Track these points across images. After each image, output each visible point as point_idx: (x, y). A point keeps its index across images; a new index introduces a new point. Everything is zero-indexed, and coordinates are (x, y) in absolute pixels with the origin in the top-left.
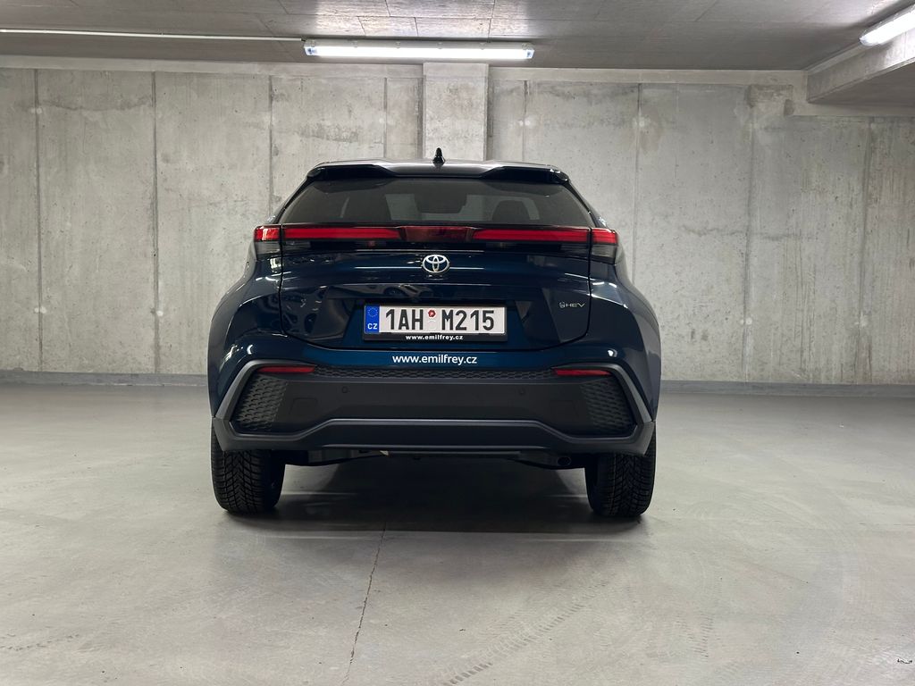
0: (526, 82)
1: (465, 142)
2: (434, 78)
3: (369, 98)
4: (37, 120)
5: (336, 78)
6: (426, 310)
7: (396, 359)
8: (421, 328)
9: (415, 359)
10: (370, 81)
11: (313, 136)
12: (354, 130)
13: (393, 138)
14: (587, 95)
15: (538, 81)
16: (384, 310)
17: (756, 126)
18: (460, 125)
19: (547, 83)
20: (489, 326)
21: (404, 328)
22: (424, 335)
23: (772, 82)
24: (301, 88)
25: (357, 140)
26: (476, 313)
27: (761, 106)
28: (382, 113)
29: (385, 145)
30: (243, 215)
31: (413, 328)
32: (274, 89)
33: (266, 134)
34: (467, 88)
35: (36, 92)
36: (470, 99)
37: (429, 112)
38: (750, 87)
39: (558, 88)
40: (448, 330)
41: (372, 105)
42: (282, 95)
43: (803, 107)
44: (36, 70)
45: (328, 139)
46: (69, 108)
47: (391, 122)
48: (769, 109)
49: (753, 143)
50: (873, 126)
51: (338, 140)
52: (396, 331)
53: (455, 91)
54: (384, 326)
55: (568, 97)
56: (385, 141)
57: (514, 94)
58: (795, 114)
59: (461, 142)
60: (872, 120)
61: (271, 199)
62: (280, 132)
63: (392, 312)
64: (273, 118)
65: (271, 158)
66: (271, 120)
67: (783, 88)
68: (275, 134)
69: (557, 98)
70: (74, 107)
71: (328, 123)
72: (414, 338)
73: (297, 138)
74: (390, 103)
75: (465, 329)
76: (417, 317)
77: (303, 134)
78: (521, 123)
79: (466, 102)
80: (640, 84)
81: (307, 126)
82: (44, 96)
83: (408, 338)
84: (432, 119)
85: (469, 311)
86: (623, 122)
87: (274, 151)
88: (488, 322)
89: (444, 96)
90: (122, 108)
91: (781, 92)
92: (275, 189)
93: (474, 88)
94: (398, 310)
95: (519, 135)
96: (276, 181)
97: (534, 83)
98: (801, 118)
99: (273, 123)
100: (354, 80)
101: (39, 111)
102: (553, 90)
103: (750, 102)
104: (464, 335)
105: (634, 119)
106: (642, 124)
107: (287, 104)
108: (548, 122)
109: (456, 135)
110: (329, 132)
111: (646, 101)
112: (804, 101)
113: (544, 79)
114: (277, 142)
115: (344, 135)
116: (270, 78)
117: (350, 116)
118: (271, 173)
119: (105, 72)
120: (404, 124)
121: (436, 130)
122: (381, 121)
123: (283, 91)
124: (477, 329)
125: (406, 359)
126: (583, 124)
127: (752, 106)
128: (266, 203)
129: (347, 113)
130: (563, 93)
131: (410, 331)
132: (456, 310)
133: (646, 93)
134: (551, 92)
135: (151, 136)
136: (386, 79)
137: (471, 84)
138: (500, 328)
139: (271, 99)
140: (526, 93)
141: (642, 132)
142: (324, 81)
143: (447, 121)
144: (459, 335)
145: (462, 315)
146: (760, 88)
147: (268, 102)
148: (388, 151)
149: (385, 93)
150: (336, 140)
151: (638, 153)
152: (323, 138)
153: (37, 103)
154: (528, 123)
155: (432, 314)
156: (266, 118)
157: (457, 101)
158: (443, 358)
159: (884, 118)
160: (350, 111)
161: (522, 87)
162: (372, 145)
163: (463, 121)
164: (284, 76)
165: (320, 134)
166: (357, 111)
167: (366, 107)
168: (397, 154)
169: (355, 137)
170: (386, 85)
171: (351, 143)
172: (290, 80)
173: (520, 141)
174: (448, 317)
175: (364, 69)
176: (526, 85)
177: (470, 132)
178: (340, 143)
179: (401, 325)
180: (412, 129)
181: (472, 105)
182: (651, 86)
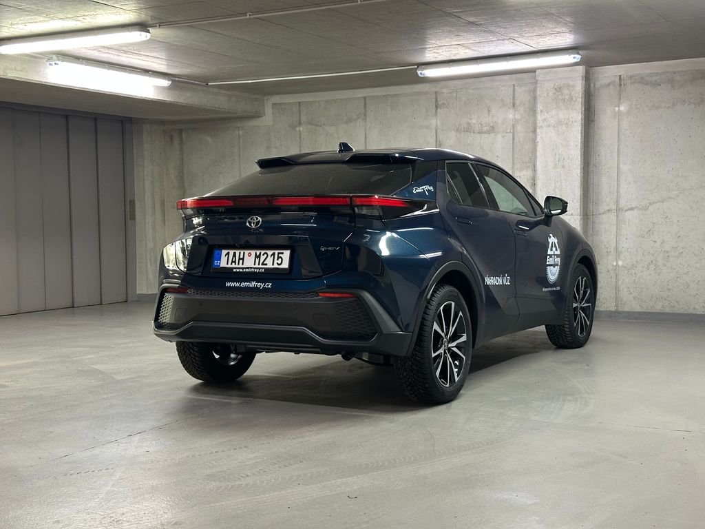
0: (620, 76)
1: (567, 127)
2: (543, 81)
3: (502, 100)
4: (300, 134)
5: (480, 89)
6: (247, 252)
7: (228, 284)
8: (243, 264)
9: (237, 284)
10: (504, 88)
11: (464, 131)
12: (492, 125)
13: (519, 128)
14: (671, 81)
15: (630, 74)
16: (224, 252)
18: (562, 115)
19: (637, 75)
20: (279, 262)
21: (233, 264)
22: (243, 268)
24: (456, 98)
25: (494, 132)
26: (274, 254)
28: (511, 111)
29: (513, 134)
31: (238, 264)
32: (438, 100)
33: (434, 132)
34: (568, 86)
35: (300, 117)
36: (570, 94)
37: (539, 107)
39: (647, 78)
40: (257, 266)
41: (504, 105)
42: (444, 104)
44: (299, 103)
45: (474, 133)
46: (317, 125)
47: (518, 117)
51: (481, 132)
52: (229, 266)
53: (559, 89)
54: (223, 263)
55: (655, 85)
56: (514, 131)
57: (611, 86)
59: (564, 126)
62: (443, 130)
63: (228, 254)
64: (438, 121)
66: (437, 123)
68: (439, 131)
69: (646, 86)
70: (319, 124)
71: (474, 121)
72: (238, 270)
73: (453, 133)
74: (517, 102)
75: (266, 264)
76: (241, 257)
77: (458, 130)
78: (617, 109)
79: (567, 97)
81: (460, 125)
82: (304, 119)
83: (235, 270)
84: (541, 112)
85: (270, 253)
87: (439, 145)
88: (280, 259)
89: (551, 94)
90: (347, 123)
93: (573, 86)
94: (232, 252)
95: (615, 118)
97: (627, 76)
99: (438, 124)
100: (492, 88)
101: (301, 129)
102: (642, 80)
104: (265, 269)
107: (446, 109)
108: (639, 106)
109: (559, 123)
110: (475, 127)
113: (636, 72)
114: (441, 137)
115: (485, 129)
116: (436, 93)
117: (489, 115)
119: (337, 99)
120: (527, 117)
121: (545, 120)
122: (511, 116)
123: (445, 101)
124: (273, 265)
125: (232, 284)
126: (668, 106)
129: (487, 113)
130: (651, 82)
131: (237, 266)
132: (263, 252)
134: (640, 82)
135: (364, 140)
136: (514, 85)
137: (571, 83)
138: (285, 265)
139: (437, 107)
140: (620, 85)
142: (471, 91)
143: (553, 112)
144: (262, 268)
145: (266, 255)
147: (434, 110)
148: (516, 138)
149: (514, 97)
150: (478, 133)
152: (470, 132)
153: (300, 124)
155: (250, 255)
156: (434, 121)
157: (560, 97)
158: (252, 284)
160: (489, 111)
161: (618, 80)
162: (504, 134)
163: (565, 111)
164: (445, 91)
165: (469, 129)
166: (493, 111)
167: (500, 108)
168: (522, 140)
169: (492, 129)
170: (514, 91)
171: (490, 134)
172: (450, 93)
173: (616, 124)
174: (257, 257)
175: (499, 79)
176: (620, 78)
177: (571, 119)
178: (482, 135)
179: (232, 262)
180: (533, 120)
181: (572, 100)
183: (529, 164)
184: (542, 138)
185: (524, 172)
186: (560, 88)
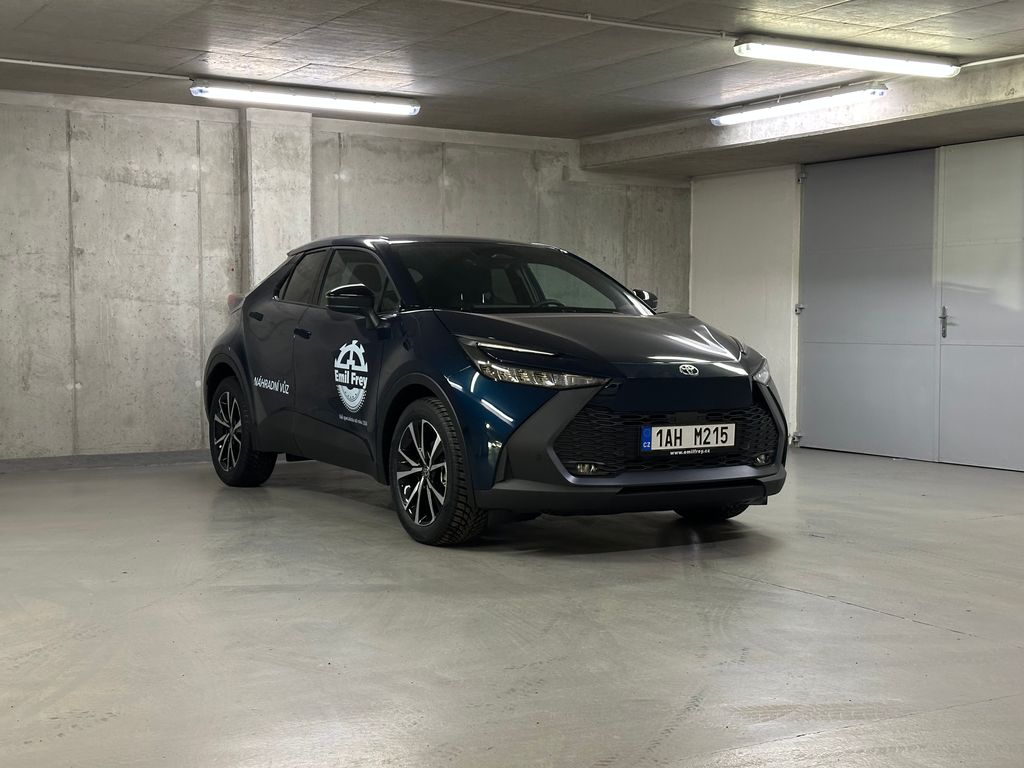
0: (339, 134)
1: (293, 194)
2: (259, 124)
3: (181, 142)
5: (144, 117)
10: (182, 123)
11: (119, 181)
12: (165, 176)
13: (207, 187)
14: (397, 150)
15: (351, 134)
17: (541, 189)
18: (286, 175)
19: (360, 136)
23: (552, 149)
24: (104, 127)
25: (168, 188)
27: (544, 171)
28: (195, 159)
29: (199, 193)
30: (39, 270)
32: (72, 125)
33: (65, 177)
34: (293, 138)
36: (296, 149)
37: (254, 160)
38: (535, 152)
39: (370, 142)
41: (184, 149)
42: (82, 133)
43: (577, 175)
45: (136, 185)
47: (205, 169)
48: (550, 173)
49: (539, 204)
50: (629, 193)
51: (147, 186)
53: (280, 140)
55: (380, 152)
56: (200, 189)
57: (329, 146)
58: (571, 179)
59: (289, 192)
60: (628, 188)
61: (71, 252)
62: (81, 175)
64: (72, 159)
65: (70, 204)
66: (70, 160)
67: (561, 155)
68: (75, 177)
69: (370, 152)
71: (135, 167)
73: (100, 183)
74: (204, 149)
77: (108, 178)
78: (337, 176)
79: (291, 152)
80: (443, 143)
81: (112, 170)
84: (258, 168)
86: (430, 180)
87: (74, 197)
89: (270, 144)
91: (560, 158)
92: (76, 239)
93: (299, 139)
95: (335, 189)
96: (77, 230)
97: (347, 135)
98: (576, 184)
99: (72, 165)
100: (164, 121)
102: (365, 144)
103: (536, 167)
105: (440, 178)
106: (446, 183)
107: (88, 143)
108: (362, 176)
109: (283, 187)
110: (137, 177)
111: (449, 161)
112: (577, 169)
113: (356, 133)
114: (77, 185)
115: (154, 181)
116: (68, 113)
117: (160, 161)
118: (71, 222)
120: (219, 172)
121: (263, 180)
122: (194, 167)
123: (83, 129)
126: (395, 180)
127: (537, 170)
128: (66, 256)
129: (156, 157)
130: (375, 148)
133: (450, 152)
134: (363, 146)
136: (198, 122)
137: (296, 134)
139: (69, 137)
140: (340, 146)
141: (446, 191)
142: (130, 120)
143: (274, 171)
146: (543, 153)
147: (65, 139)
148: (203, 200)
149: (198, 140)
150: (144, 186)
151: (444, 211)
152: (130, 183)
154: (343, 177)
156: (64, 159)
157: (283, 151)
159: (637, 187)
160: (160, 155)
161: (337, 139)
162: (185, 193)
163: (290, 171)
164: (83, 111)
165: (126, 179)
166: (168, 155)
167: (178, 152)
168: (212, 204)
169: (166, 183)
170: (198, 127)
171: (162, 189)
172: (91, 116)
173: (336, 195)
175: (173, 108)
176: (340, 137)
177: (297, 183)
178: (150, 190)
180: (227, 177)
181: (298, 157)
182: (453, 145)
183: (223, 241)
184: (259, 205)
185: (216, 252)
186: (282, 139)
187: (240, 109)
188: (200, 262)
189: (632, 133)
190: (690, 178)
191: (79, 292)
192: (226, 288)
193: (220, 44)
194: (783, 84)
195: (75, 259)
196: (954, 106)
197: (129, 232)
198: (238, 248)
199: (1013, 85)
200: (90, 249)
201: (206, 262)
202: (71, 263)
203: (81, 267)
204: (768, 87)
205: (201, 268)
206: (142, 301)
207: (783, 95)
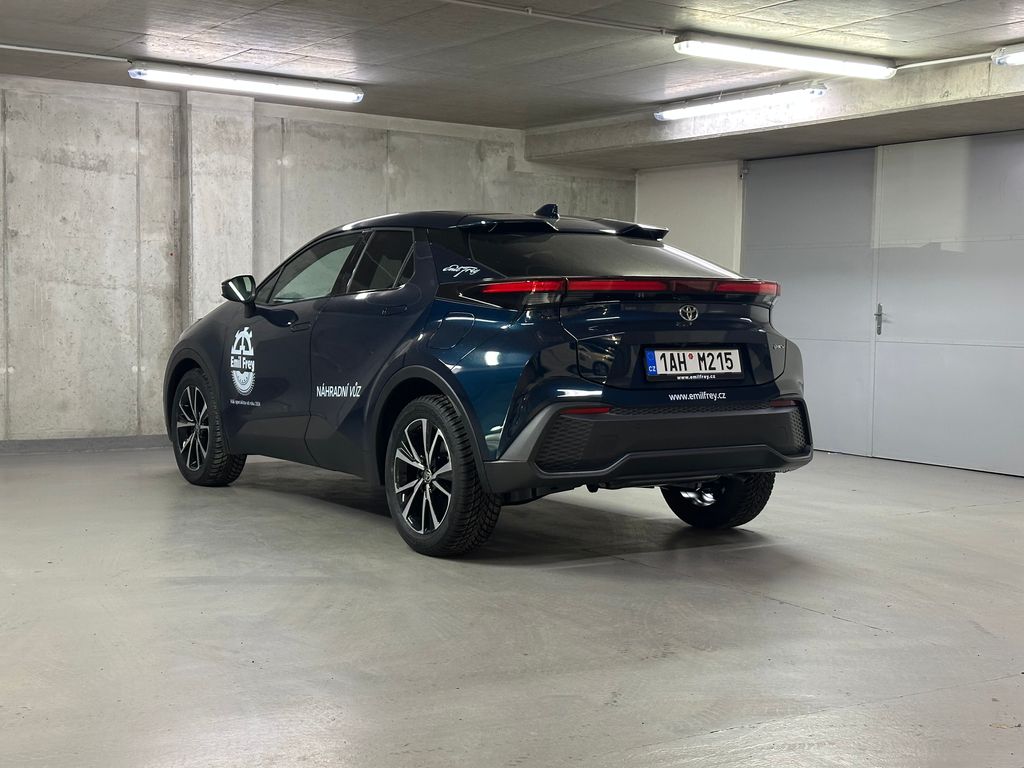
0: (282, 119)
1: (234, 179)
2: (200, 107)
3: (119, 124)
5: (81, 98)
6: (687, 353)
7: (672, 398)
8: (686, 369)
9: (685, 397)
10: (118, 105)
11: (55, 162)
12: (103, 158)
13: (146, 170)
14: (341, 138)
15: (294, 119)
16: (658, 354)
17: (486, 179)
18: (228, 160)
19: (304, 122)
20: (729, 366)
21: (674, 369)
22: (689, 375)
23: (497, 139)
24: (41, 107)
25: (106, 170)
26: (720, 355)
27: (490, 161)
28: (134, 141)
29: (138, 176)
31: (681, 369)
32: (8, 105)
34: (235, 122)
36: (237, 134)
37: (195, 144)
38: (480, 141)
39: (314, 128)
40: (704, 371)
41: (123, 131)
42: (18, 113)
43: (523, 166)
45: (73, 166)
47: (144, 152)
48: (495, 163)
49: (484, 194)
50: (574, 185)
51: (85, 167)
52: (669, 372)
53: (222, 124)
54: (661, 368)
55: (324, 138)
56: (138, 173)
57: (272, 131)
58: (516, 170)
59: (230, 178)
60: (573, 179)
61: (5, 233)
62: (17, 156)
63: (663, 356)
64: (8, 139)
65: (5, 186)
66: (5, 140)
67: (506, 145)
68: (10, 157)
69: (313, 138)
71: (72, 148)
72: (682, 378)
73: (36, 164)
74: (143, 131)
75: (714, 369)
76: (682, 360)
77: (44, 159)
78: (279, 162)
79: (233, 137)
80: (388, 131)
81: (48, 151)
83: (678, 378)
84: (198, 152)
85: (715, 353)
86: (374, 168)
87: (9, 178)
88: (729, 362)
89: (211, 129)
91: (507, 149)
92: (10, 221)
93: (241, 123)
94: (668, 354)
95: (277, 174)
96: (11, 212)
97: (290, 121)
98: (521, 174)
99: (8, 145)
100: (102, 102)
102: (310, 130)
103: (481, 157)
104: (716, 374)
105: (384, 166)
106: (391, 171)
107: (25, 124)
108: (305, 162)
109: (224, 171)
110: (74, 159)
111: (394, 149)
112: (523, 160)
113: (300, 118)
114: (12, 167)
115: (91, 163)
116: (4, 92)
117: (98, 142)
118: (5, 203)
120: (158, 155)
121: (203, 164)
122: (133, 150)
123: (19, 109)
124: (722, 369)
125: (679, 397)
126: (338, 167)
127: (482, 160)
129: (94, 137)
130: (319, 134)
131: (679, 372)
132: (706, 353)
133: (394, 139)
134: (307, 132)
136: (137, 103)
137: (238, 118)
138: (737, 368)
139: (4, 117)
140: (283, 131)
141: (391, 179)
142: (67, 101)
143: (215, 156)
144: (711, 374)
145: (711, 357)
146: (489, 143)
148: (142, 183)
149: (137, 122)
150: (81, 168)
151: (388, 199)
152: (66, 165)
154: (286, 162)
155: (691, 357)
157: (224, 135)
158: (703, 395)
159: (582, 179)
160: (98, 137)
161: (280, 124)
162: (123, 176)
163: (231, 156)
164: (20, 91)
165: (63, 160)
166: (105, 137)
167: (117, 134)
168: (151, 187)
169: (103, 165)
170: (137, 110)
171: (99, 172)
172: (28, 96)
173: (279, 180)
174: (702, 359)
176: (283, 123)
177: (238, 168)
178: (87, 172)
179: (672, 367)
180: (167, 160)
181: (240, 140)
182: (398, 133)
183: (162, 225)
184: (200, 190)
185: (155, 236)
186: (225, 121)
187: (181, 92)
188: (138, 246)
189: (576, 125)
190: (635, 171)
191: (12, 273)
192: (164, 273)
193: (158, 27)
194: (724, 81)
195: (9, 241)
196: (890, 107)
197: (64, 215)
198: (178, 233)
199: (947, 88)
200: (24, 231)
201: (144, 246)
202: (5, 245)
203: (15, 249)
204: (710, 84)
205: (139, 252)
206: (78, 284)
207: (725, 92)
